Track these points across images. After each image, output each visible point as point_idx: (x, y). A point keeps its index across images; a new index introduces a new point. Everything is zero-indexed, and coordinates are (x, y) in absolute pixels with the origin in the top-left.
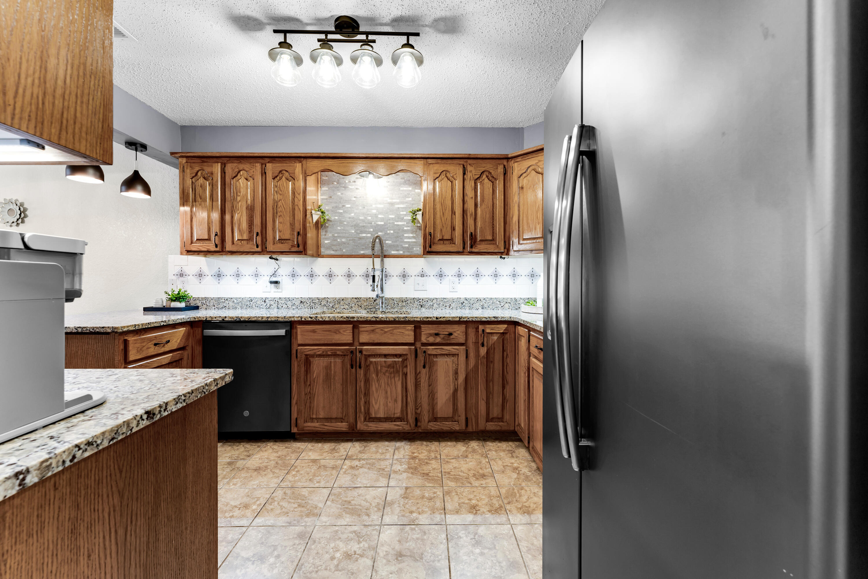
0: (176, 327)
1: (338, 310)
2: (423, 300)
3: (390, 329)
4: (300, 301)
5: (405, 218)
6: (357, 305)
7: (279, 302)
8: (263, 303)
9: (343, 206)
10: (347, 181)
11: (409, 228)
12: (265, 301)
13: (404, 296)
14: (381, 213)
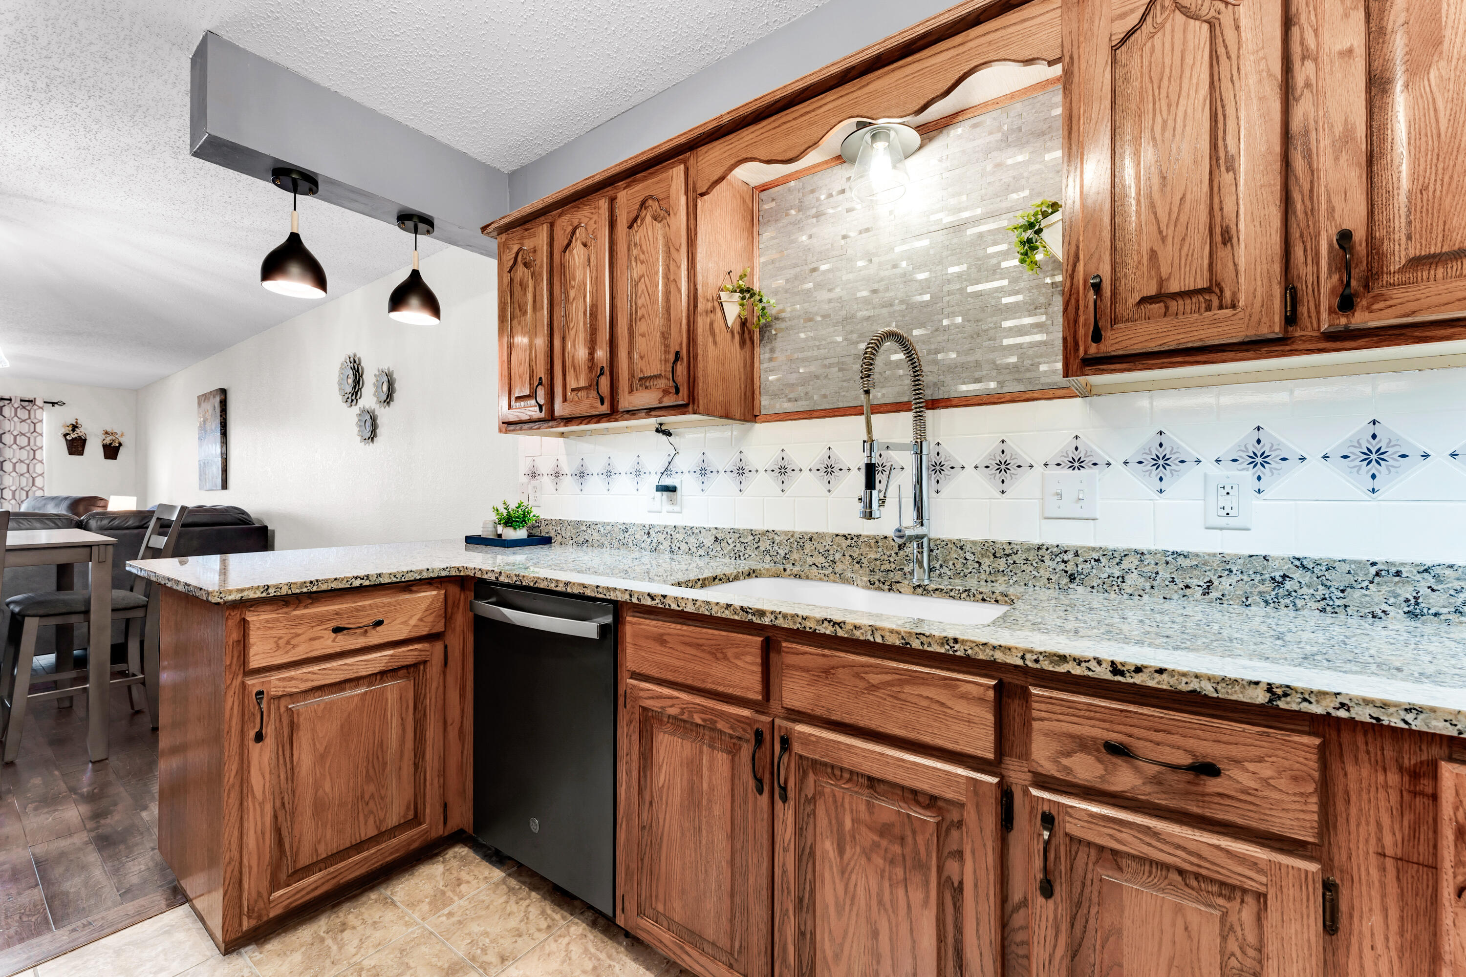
0: (414, 588)
1: (796, 570)
2: (1076, 554)
3: (889, 677)
4: (713, 538)
5: (1004, 265)
6: (848, 558)
7: (674, 537)
8: (646, 537)
9: (814, 270)
10: (823, 197)
11: (1020, 298)
12: (649, 533)
13: (1001, 535)
14: (918, 268)
